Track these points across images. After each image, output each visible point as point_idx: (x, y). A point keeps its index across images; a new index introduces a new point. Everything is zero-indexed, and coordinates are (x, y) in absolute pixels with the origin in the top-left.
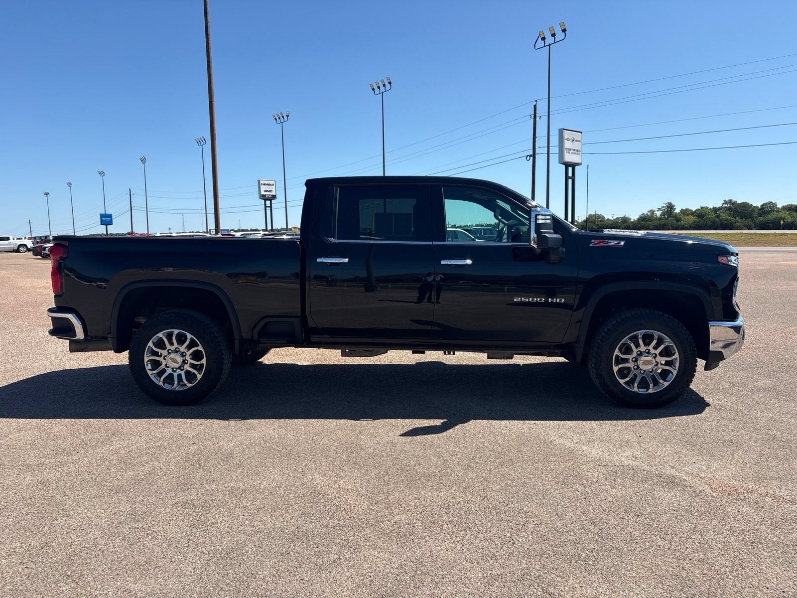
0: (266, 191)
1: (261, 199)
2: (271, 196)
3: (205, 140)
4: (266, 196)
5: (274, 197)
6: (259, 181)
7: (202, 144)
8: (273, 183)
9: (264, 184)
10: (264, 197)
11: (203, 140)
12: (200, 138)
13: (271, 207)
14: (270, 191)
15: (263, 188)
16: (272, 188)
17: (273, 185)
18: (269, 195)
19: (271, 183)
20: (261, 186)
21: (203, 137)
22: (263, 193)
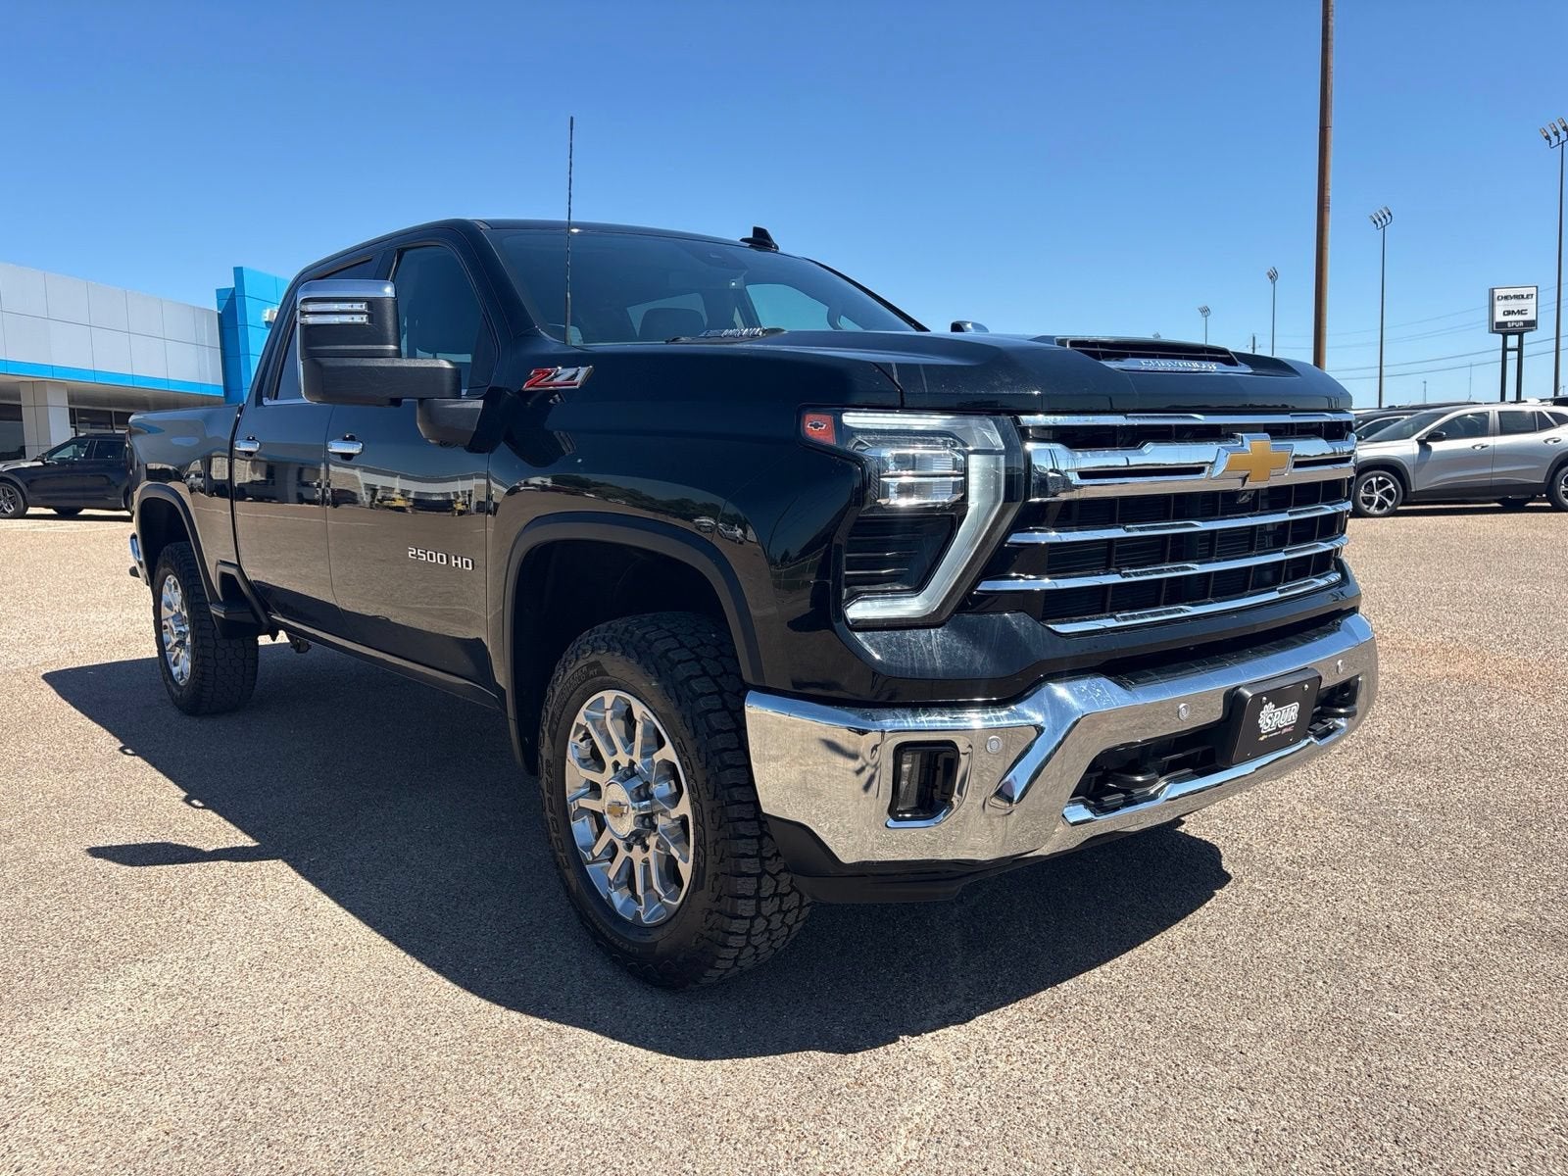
0: (1509, 313)
1: (1494, 332)
2: (1522, 324)
3: (1389, 214)
4: (1509, 325)
5: (1531, 325)
6: (1492, 291)
7: (1384, 223)
8: (1533, 291)
9: (1506, 298)
10: (1503, 329)
11: (1387, 215)
12: (1381, 212)
13: (1520, 349)
14: (1520, 312)
15: (1500, 307)
16: (1529, 305)
17: (1528, 296)
18: (1517, 322)
19: (1525, 292)
20: (1497, 303)
21: (1386, 208)
22: (1499, 318)
